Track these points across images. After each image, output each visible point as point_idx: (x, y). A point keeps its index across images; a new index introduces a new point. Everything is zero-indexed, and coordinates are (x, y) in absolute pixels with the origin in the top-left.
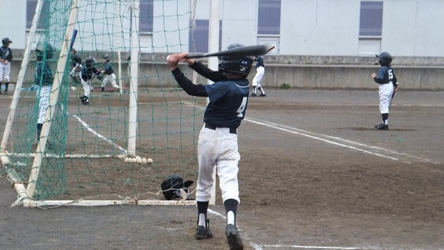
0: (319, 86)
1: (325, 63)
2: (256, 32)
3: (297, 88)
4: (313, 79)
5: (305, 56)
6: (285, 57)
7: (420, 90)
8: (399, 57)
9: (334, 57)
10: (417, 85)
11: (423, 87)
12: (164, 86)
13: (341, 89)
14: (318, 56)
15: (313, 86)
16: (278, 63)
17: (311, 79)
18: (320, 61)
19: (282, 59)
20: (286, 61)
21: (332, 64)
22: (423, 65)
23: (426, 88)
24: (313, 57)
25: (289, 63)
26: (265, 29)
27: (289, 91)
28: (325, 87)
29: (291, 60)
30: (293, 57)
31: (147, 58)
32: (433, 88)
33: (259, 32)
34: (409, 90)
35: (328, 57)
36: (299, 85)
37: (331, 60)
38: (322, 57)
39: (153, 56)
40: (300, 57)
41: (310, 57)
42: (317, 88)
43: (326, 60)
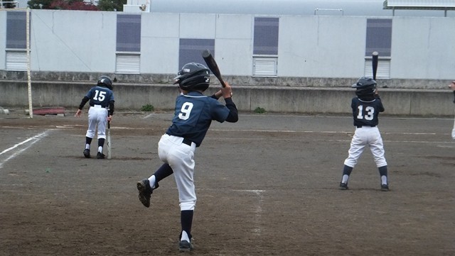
0: (297, 110)
1: (328, 85)
2: (252, 52)
3: (273, 112)
4: (290, 103)
5: (305, 78)
6: (284, 79)
7: (410, 115)
8: (411, 80)
9: (337, 79)
10: (406, 110)
11: (413, 112)
12: (127, 109)
13: (321, 113)
14: (320, 78)
15: (290, 110)
16: (276, 85)
17: (288, 102)
18: (322, 83)
19: (280, 82)
20: (285, 84)
21: (335, 87)
22: (438, 89)
23: (416, 113)
24: (314, 79)
25: (288, 85)
26: (262, 48)
27: (263, 115)
28: (304, 111)
29: (290, 82)
30: (292, 79)
31: (134, 79)
32: (424, 113)
33: (255, 52)
34: (398, 115)
35: (330, 79)
36: (274, 109)
37: (333, 83)
38: (324, 79)
39: (141, 78)
40: (300, 79)
41: (310, 79)
42: (294, 113)
43: (329, 82)
